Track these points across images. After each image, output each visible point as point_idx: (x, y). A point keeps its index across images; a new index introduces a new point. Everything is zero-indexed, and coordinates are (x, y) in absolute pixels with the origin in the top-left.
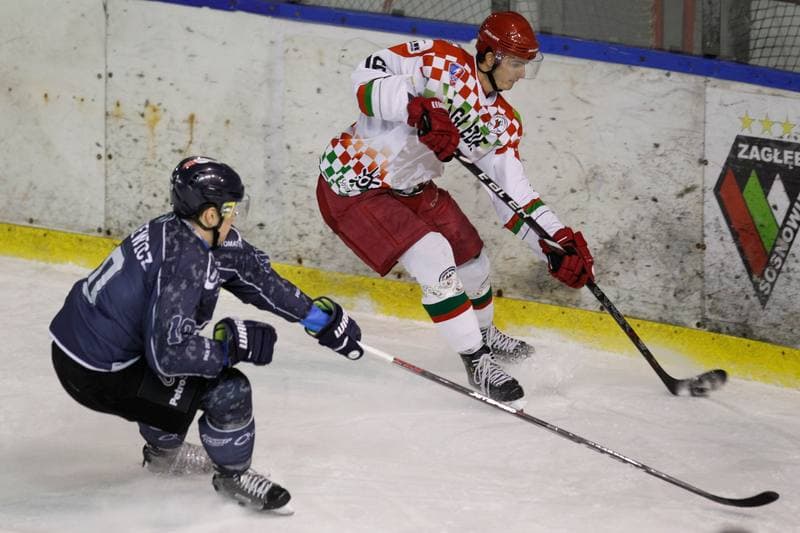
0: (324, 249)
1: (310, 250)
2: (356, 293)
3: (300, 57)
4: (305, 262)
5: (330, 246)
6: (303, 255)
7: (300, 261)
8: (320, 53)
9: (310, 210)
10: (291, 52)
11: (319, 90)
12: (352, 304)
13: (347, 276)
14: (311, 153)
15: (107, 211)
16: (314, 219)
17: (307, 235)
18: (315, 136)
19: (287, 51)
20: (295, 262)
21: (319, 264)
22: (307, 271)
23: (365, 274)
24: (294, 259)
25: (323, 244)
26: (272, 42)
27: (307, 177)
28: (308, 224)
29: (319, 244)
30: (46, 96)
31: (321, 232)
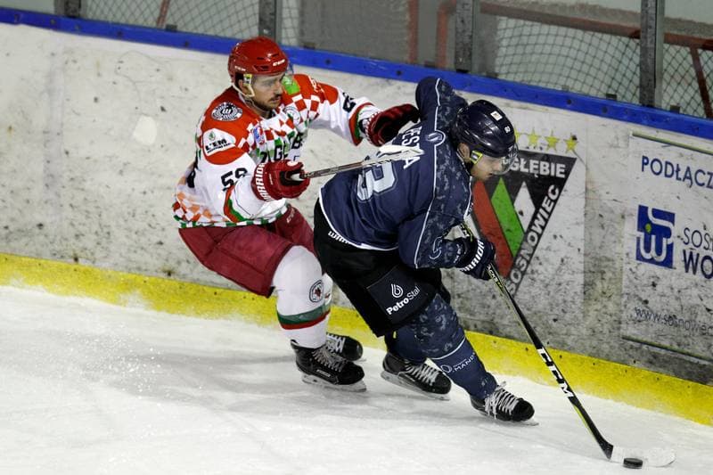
0: (99, 247)
1: (86, 249)
2: (129, 289)
3: (79, 69)
4: (80, 260)
5: (105, 245)
6: (79, 253)
7: (76, 259)
8: (98, 65)
9: (87, 212)
10: (71, 64)
11: (96, 100)
12: (125, 302)
13: (121, 274)
14: (88, 158)
16: (90, 220)
17: (83, 235)
18: (92, 142)
19: (66, 63)
20: (72, 260)
21: (94, 262)
22: (82, 269)
23: (138, 273)
24: (70, 257)
25: (98, 244)
26: (53, 54)
27: (84, 180)
28: (84, 225)
29: (95, 243)
31: (96, 233)
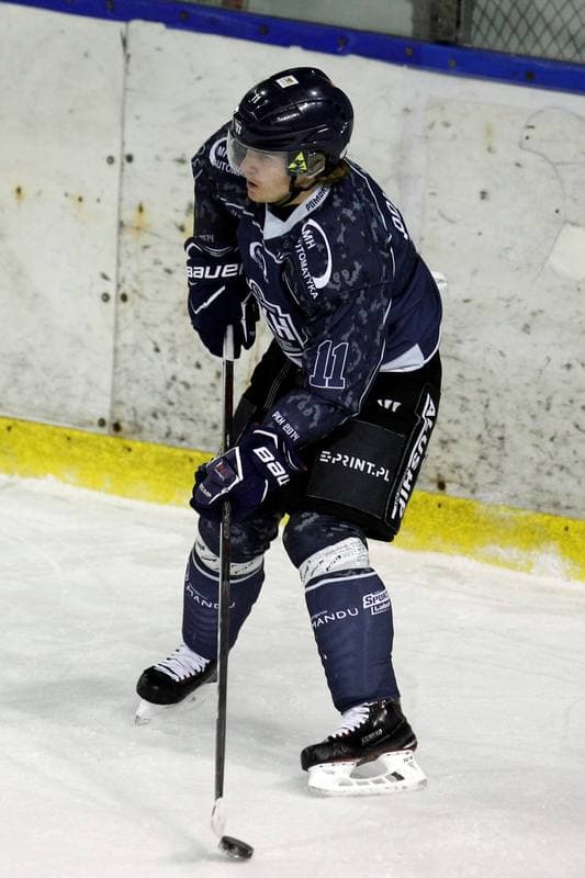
0: (484, 466)
1: (459, 467)
2: (537, 544)
3: (454, 137)
4: (449, 487)
5: (495, 461)
6: (447, 476)
7: (442, 486)
8: (489, 131)
9: (463, 398)
10: (439, 127)
11: (484, 195)
12: (531, 564)
13: (523, 513)
14: (466, 301)
15: (115, 390)
16: (467, 413)
17: (454, 441)
18: (475, 272)
19: (431, 126)
20: (434, 487)
21: (473, 492)
22: (453, 503)
23: (552, 510)
24: (432, 481)
25: (482, 458)
26: (407, 110)
27: (459, 342)
28: (457, 422)
29: (476, 458)
30: (19, 190)
31: (479, 437)
